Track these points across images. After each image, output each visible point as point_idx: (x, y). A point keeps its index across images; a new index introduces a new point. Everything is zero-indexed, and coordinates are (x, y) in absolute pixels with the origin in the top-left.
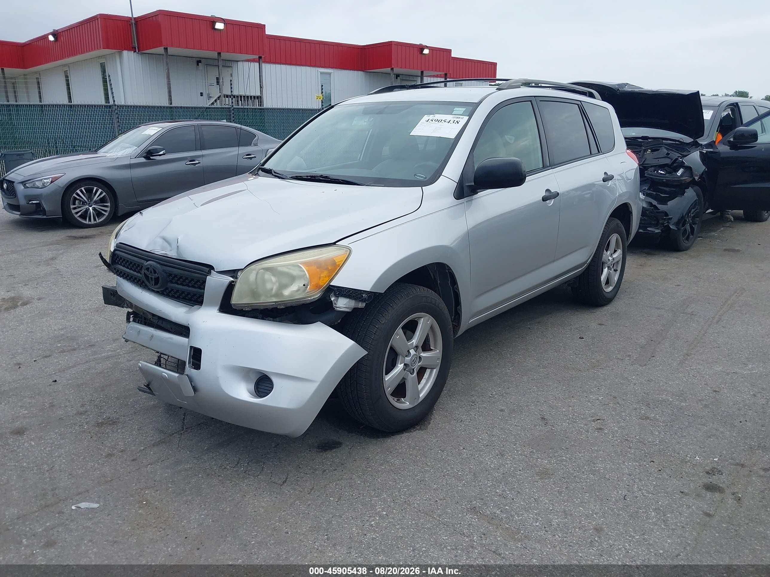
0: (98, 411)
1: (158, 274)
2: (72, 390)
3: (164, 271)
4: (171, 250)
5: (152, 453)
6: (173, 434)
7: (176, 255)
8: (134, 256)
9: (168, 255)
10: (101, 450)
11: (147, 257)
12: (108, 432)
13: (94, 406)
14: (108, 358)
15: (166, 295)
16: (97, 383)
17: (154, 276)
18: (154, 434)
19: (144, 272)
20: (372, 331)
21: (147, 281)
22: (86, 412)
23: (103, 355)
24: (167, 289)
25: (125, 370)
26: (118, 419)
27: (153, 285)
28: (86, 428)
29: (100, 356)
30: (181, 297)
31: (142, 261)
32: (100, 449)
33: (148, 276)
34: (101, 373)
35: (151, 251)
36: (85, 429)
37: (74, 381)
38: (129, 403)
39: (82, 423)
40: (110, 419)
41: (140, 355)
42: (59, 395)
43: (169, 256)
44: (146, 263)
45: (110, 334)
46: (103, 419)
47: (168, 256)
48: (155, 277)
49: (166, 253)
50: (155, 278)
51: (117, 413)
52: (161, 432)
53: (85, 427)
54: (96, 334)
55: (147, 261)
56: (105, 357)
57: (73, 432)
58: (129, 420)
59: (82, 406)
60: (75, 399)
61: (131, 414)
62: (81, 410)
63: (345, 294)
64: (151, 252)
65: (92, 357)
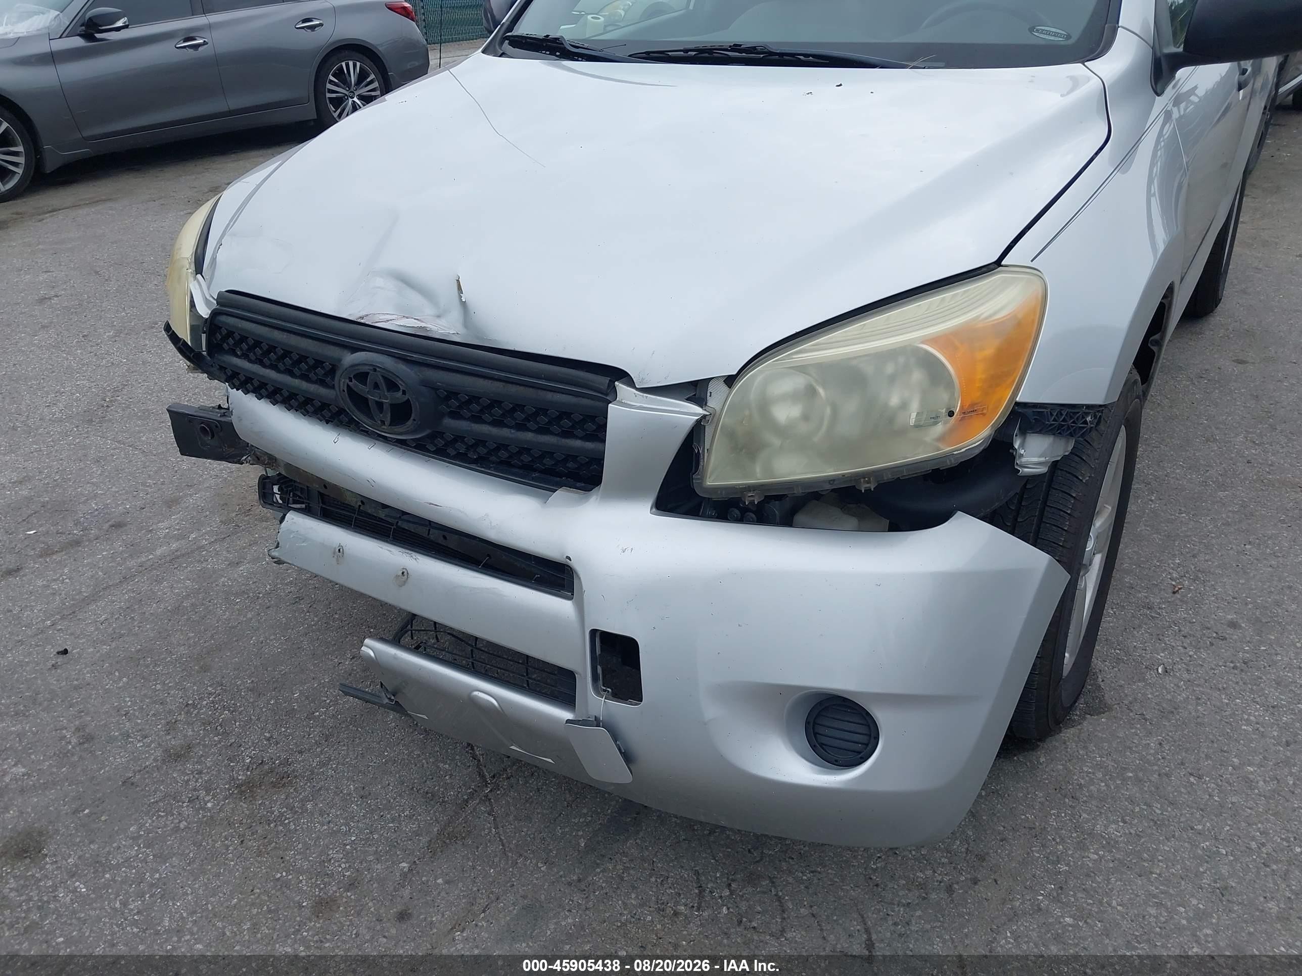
0: (220, 742)
1: (404, 393)
2: (120, 679)
3: (426, 383)
4: (439, 317)
5: (440, 881)
6: (467, 801)
7: (461, 330)
8: (295, 333)
9: (430, 330)
10: (289, 888)
11: (350, 337)
12: (282, 814)
13: (204, 724)
14: (175, 559)
15: (436, 452)
16: (179, 645)
17: (388, 398)
18: (412, 808)
19: (348, 386)
20: (1061, 507)
21: (359, 409)
22: (189, 747)
23: (159, 552)
24: (441, 434)
25: (237, 595)
26: (286, 762)
27: (387, 422)
28: (213, 808)
29: (151, 557)
30: (493, 458)
31: (332, 352)
32: (287, 884)
33: (366, 399)
34: (177, 610)
35: (362, 318)
36: (209, 810)
37: (113, 645)
38: (295, 705)
39: (195, 790)
40: (266, 767)
41: (255, 543)
42: (90, 697)
43: (437, 337)
44: (350, 359)
45: (150, 486)
46: (248, 770)
47: (430, 335)
48: (394, 402)
49: (423, 325)
50: (391, 405)
51: (277, 743)
52: (430, 797)
53: (209, 805)
54: (114, 489)
55: (355, 349)
56: (168, 558)
57: (182, 826)
58: (322, 764)
59: (171, 727)
60: (141, 708)
61: (318, 744)
62: (175, 742)
63: (1052, 425)
64: (362, 321)
65: (131, 563)
